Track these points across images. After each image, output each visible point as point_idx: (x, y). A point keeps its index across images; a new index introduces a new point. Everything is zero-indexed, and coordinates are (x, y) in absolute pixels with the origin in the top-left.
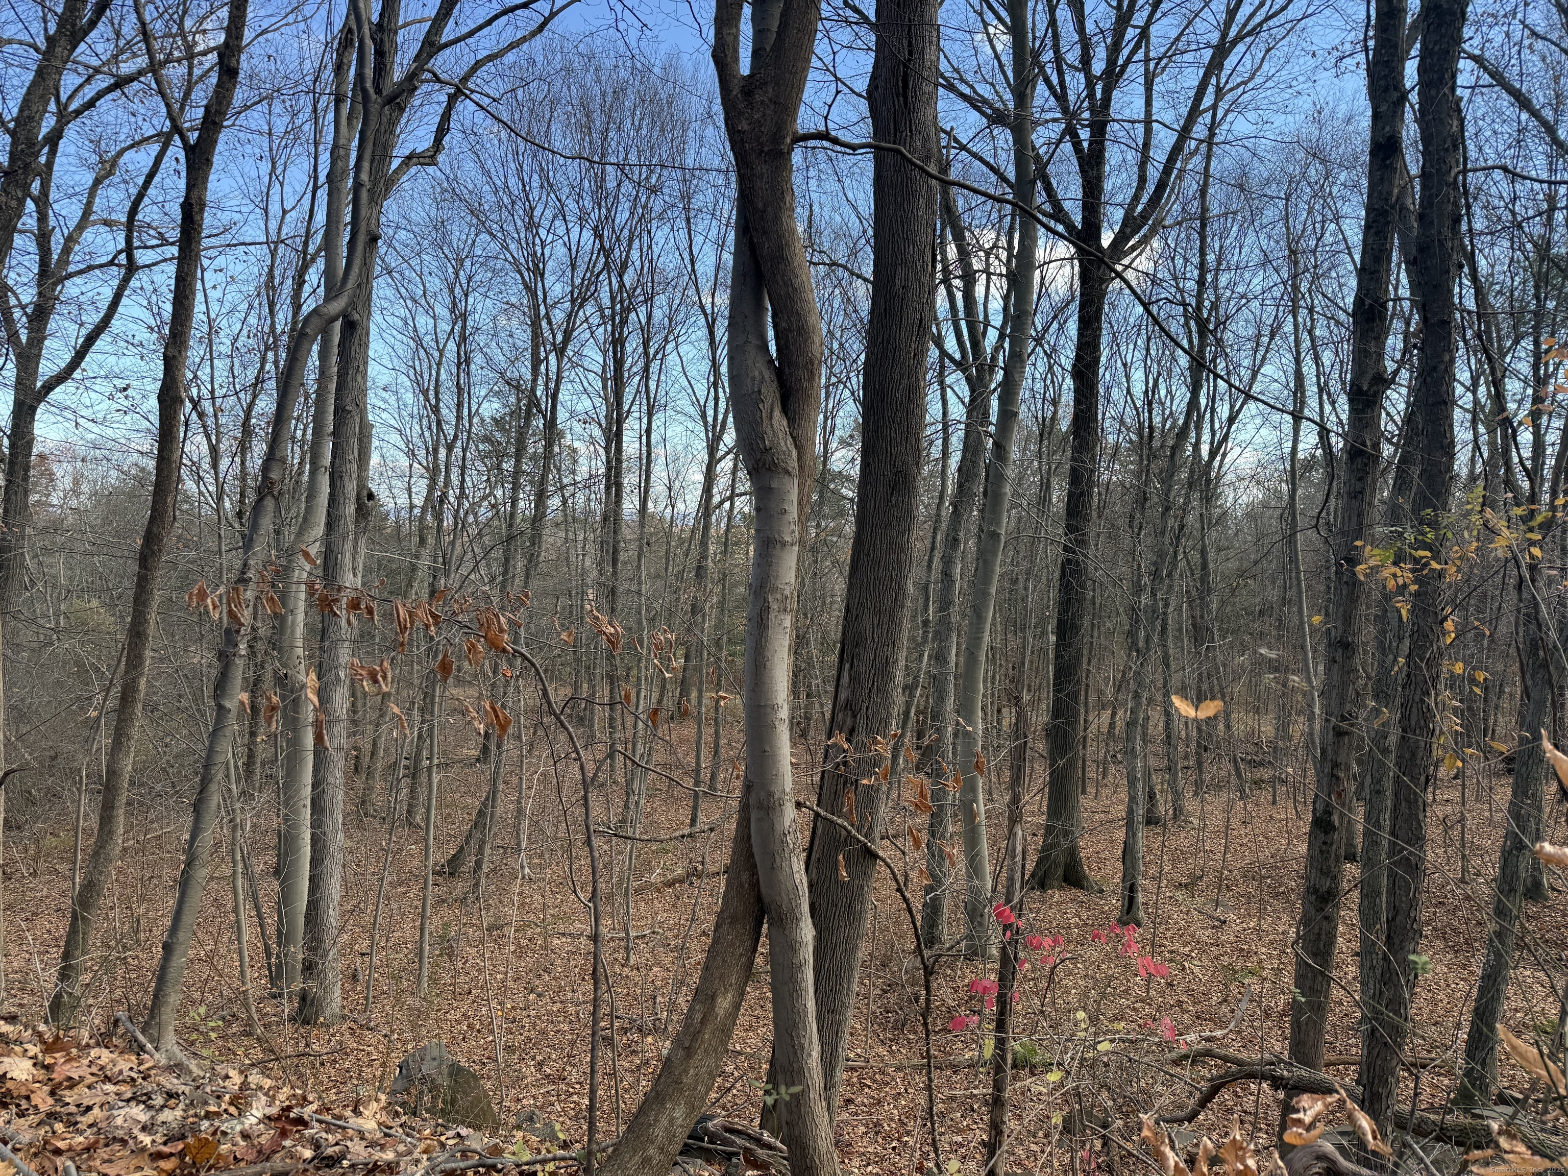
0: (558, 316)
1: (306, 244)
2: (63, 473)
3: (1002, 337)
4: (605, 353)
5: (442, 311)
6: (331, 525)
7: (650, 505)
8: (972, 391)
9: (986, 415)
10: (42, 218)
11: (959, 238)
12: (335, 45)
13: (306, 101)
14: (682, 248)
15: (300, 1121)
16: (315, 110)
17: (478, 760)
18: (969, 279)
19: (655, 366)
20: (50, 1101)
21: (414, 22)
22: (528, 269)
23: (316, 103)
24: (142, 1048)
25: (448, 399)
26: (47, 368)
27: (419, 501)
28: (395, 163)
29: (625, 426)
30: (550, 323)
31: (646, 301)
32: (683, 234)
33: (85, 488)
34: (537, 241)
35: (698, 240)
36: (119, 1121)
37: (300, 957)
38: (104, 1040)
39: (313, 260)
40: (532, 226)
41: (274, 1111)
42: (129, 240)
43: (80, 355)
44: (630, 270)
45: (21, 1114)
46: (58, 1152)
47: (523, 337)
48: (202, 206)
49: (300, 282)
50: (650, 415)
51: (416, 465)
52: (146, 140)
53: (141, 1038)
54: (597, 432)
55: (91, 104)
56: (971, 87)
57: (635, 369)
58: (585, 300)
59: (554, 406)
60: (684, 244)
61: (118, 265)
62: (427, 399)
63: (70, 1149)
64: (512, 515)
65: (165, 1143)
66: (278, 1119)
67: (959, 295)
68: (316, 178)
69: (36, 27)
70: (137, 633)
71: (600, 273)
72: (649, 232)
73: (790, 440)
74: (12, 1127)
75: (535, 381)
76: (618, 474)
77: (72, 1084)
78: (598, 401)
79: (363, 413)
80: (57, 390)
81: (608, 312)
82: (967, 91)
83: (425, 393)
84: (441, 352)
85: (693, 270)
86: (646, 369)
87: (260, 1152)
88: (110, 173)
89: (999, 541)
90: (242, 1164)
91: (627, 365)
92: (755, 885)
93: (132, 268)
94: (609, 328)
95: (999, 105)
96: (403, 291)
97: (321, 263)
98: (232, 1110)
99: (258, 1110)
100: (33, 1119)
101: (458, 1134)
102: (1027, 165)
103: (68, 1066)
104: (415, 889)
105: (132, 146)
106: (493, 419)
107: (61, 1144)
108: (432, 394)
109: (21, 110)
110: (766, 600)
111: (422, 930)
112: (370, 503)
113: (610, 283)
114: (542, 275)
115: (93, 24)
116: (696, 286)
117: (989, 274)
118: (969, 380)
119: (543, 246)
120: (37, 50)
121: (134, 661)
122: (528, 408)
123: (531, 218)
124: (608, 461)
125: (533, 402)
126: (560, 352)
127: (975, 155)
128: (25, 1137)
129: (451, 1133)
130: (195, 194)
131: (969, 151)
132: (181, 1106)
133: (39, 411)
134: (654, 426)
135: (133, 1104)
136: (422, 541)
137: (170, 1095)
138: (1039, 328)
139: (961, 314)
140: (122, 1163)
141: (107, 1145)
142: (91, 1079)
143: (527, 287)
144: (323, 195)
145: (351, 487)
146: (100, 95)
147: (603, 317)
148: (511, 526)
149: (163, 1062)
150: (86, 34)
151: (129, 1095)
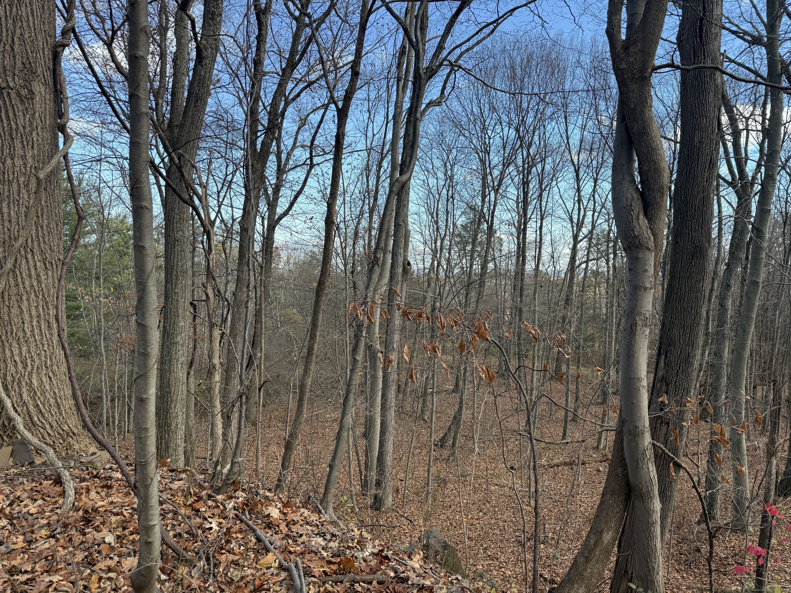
0: (496, 173)
1: (383, 149)
2: (284, 255)
3: (759, 166)
4: (518, 189)
5: (441, 175)
6: (392, 277)
7: (541, 267)
8: (740, 198)
9: (750, 212)
10: (278, 147)
11: (730, 111)
12: (397, 55)
13: (384, 83)
14: (562, 132)
15: (386, 558)
16: (388, 86)
17: (453, 391)
18: (736, 134)
19: (545, 194)
20: (286, 529)
21: (432, 38)
22: (482, 151)
23: (388, 82)
24: (320, 511)
25: (442, 217)
26: (279, 211)
27: (428, 265)
28: (423, 106)
29: (528, 226)
30: (491, 175)
31: (541, 161)
32: (563, 125)
33: (292, 261)
34: (487, 136)
35: (571, 127)
36: (313, 543)
37: (375, 478)
38: (305, 505)
39: (385, 156)
40: (484, 129)
41: (376, 551)
42: (311, 154)
43: (292, 205)
44: (534, 146)
45: (276, 533)
46: (290, 552)
47: (478, 185)
48: (344, 135)
49: (380, 166)
50: (542, 219)
51: (427, 249)
52: (318, 108)
53: (320, 506)
54: (514, 230)
55: (298, 95)
56: (737, 26)
57: (534, 197)
58: (510, 164)
59: (492, 218)
60: (563, 130)
61: (307, 165)
62: (433, 217)
63: (295, 552)
64: (470, 272)
65: (332, 557)
66: (377, 555)
67: (730, 145)
68: (388, 118)
69: (278, 65)
70: (314, 324)
71: (518, 149)
72: (544, 126)
73: (649, 231)
74: (273, 538)
75: (483, 206)
76: (524, 251)
77: (295, 523)
78: (514, 214)
79: (406, 225)
80: (283, 220)
81: (521, 169)
82: (734, 28)
83: (432, 214)
84: (439, 194)
85: (568, 143)
86: (540, 196)
87: (371, 569)
88: (304, 125)
89: (758, 286)
90: (364, 573)
91: (530, 195)
92: (626, 476)
93: (312, 166)
94: (521, 177)
95: (756, 34)
96: (423, 167)
97: (389, 157)
98: (358, 547)
99: (369, 550)
100: (280, 536)
101: (457, 579)
102: (776, 65)
103: (292, 515)
104: (424, 452)
105: (312, 112)
106: (462, 225)
107: (292, 549)
108: (435, 215)
109: (272, 101)
110: (635, 320)
111: (429, 472)
112: (408, 267)
113: (523, 154)
114: (489, 153)
115: (300, 60)
116: (569, 151)
117: (748, 131)
118: (737, 192)
119: (490, 138)
120: (278, 75)
121: (313, 337)
122: (479, 220)
123: (484, 126)
124: (519, 244)
125: (482, 215)
126: (496, 191)
127: (739, 64)
128: (278, 543)
129: (453, 577)
130: (341, 131)
131: (735, 63)
132: (338, 541)
133: (277, 228)
134: (544, 224)
135: (318, 536)
136: (429, 285)
137: (333, 535)
138: (783, 160)
139: (732, 155)
140: (316, 563)
141: (309, 553)
142: (302, 522)
143: (481, 160)
144: (391, 125)
145: (401, 259)
146: (301, 91)
147: (518, 171)
148: (470, 277)
149: (328, 519)
150: (297, 65)
151: (316, 532)
